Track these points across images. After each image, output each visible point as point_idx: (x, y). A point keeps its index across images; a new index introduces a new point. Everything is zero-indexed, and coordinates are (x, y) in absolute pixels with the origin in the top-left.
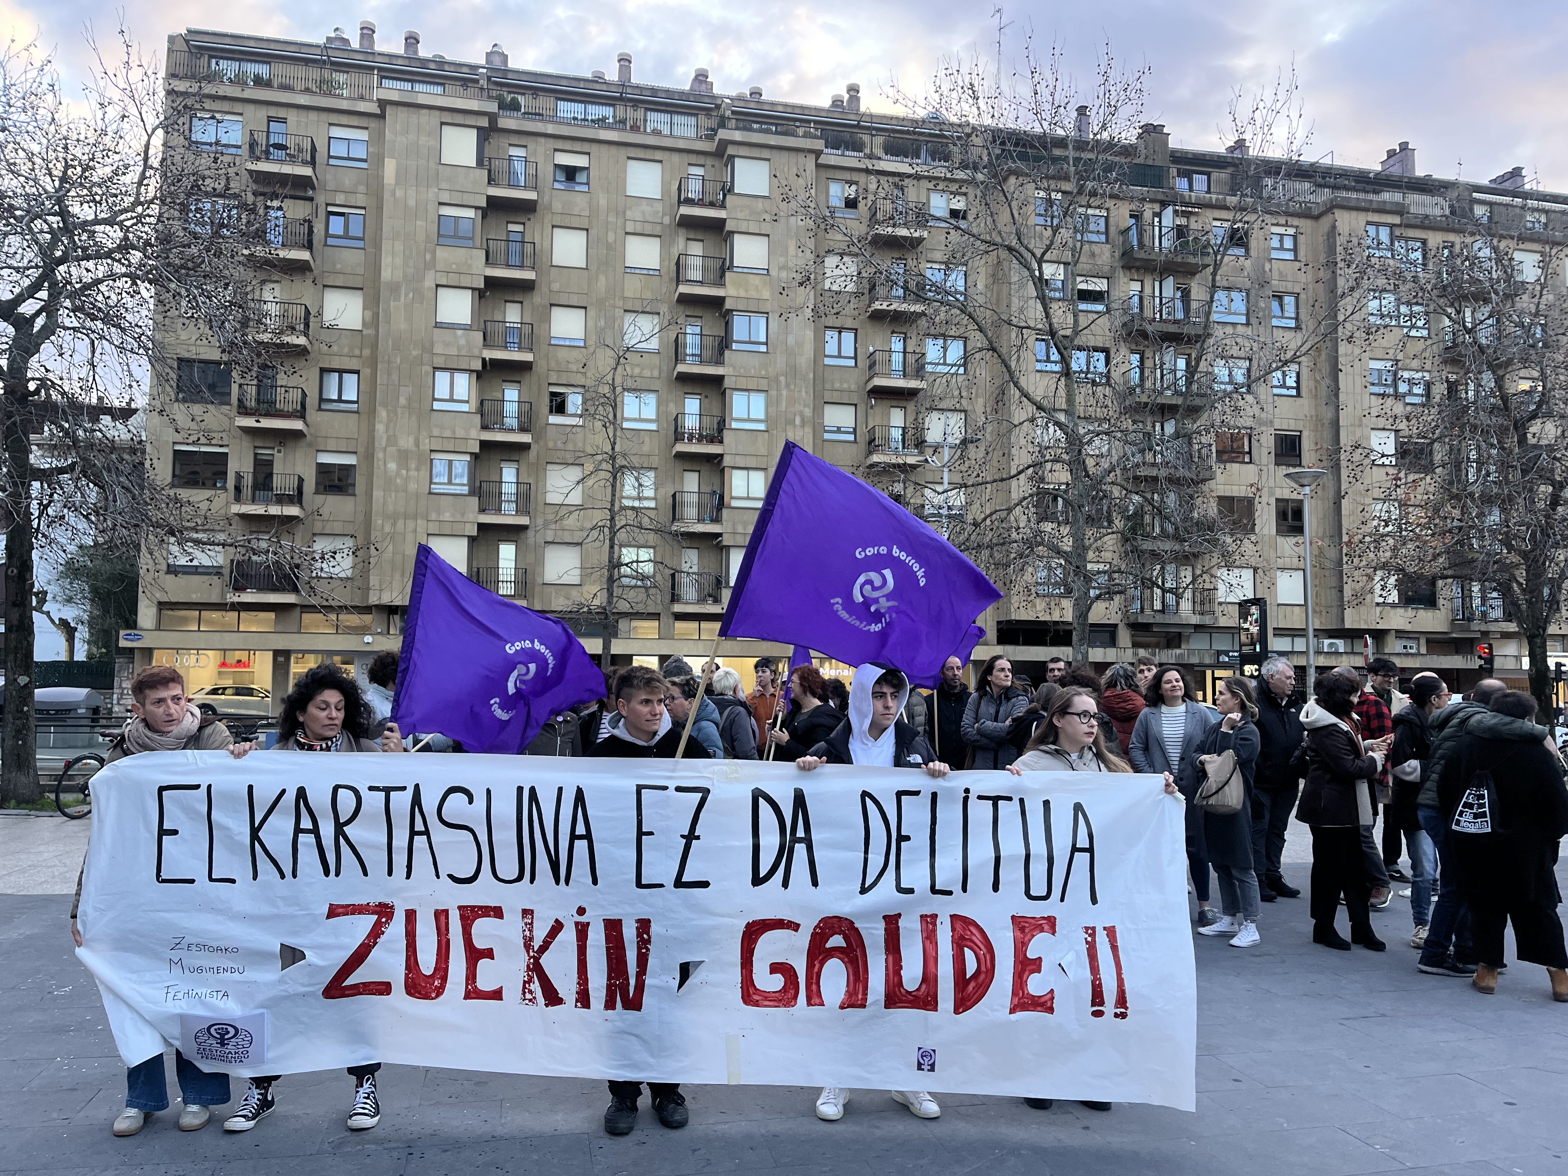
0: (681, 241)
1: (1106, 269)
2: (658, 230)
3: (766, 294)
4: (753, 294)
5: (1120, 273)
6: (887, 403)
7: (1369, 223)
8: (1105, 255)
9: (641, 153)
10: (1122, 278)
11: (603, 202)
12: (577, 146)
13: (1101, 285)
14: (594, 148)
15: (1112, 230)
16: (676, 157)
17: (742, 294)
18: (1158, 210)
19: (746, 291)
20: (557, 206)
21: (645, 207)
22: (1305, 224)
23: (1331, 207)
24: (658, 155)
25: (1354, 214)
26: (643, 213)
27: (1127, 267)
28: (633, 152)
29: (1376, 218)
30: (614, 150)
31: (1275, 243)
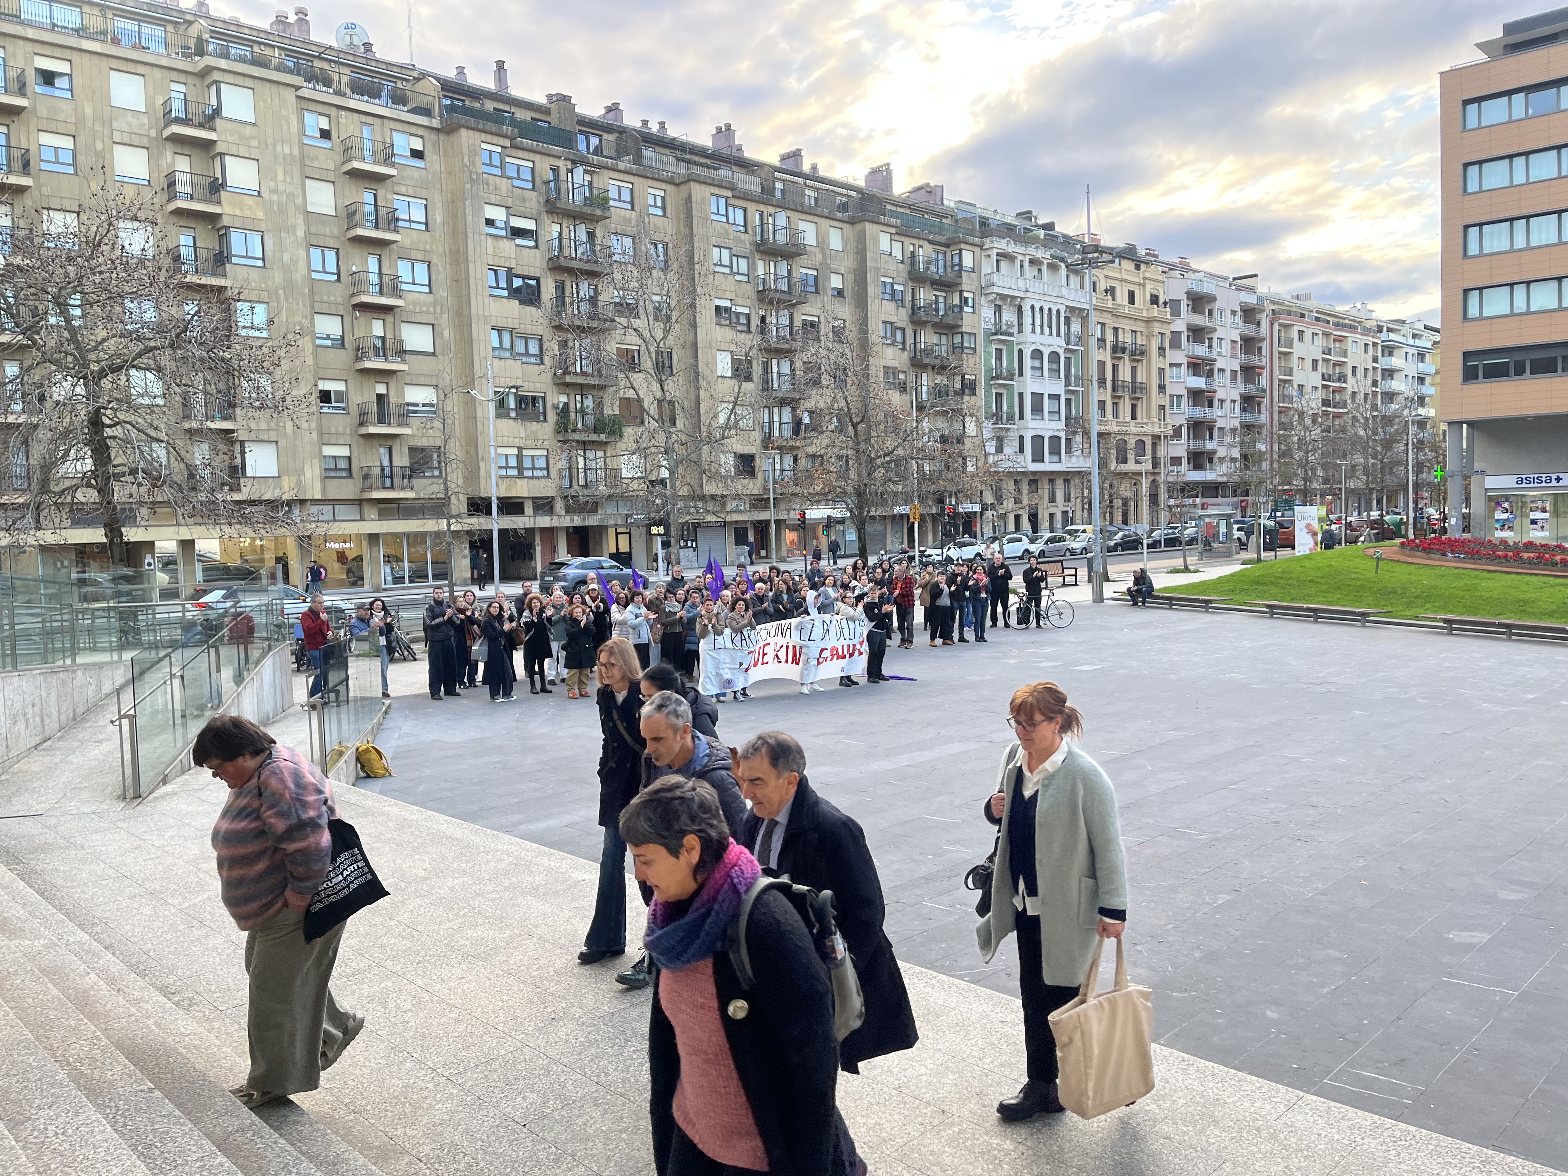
0: (169, 155)
1: (534, 212)
2: (145, 142)
3: (260, 215)
4: (248, 213)
5: (545, 216)
6: (369, 315)
7: (712, 194)
8: (534, 201)
9: (123, 66)
10: (546, 219)
11: (88, 110)
12: (57, 52)
13: (530, 225)
14: (75, 56)
15: (537, 180)
16: (157, 73)
17: (238, 212)
18: (570, 167)
19: (242, 210)
20: (42, 111)
21: (130, 118)
22: (670, 188)
23: (689, 179)
24: (141, 69)
25: (703, 186)
26: (129, 124)
27: (550, 212)
28: (114, 64)
29: (716, 191)
30: (95, 59)
31: (651, 201)
